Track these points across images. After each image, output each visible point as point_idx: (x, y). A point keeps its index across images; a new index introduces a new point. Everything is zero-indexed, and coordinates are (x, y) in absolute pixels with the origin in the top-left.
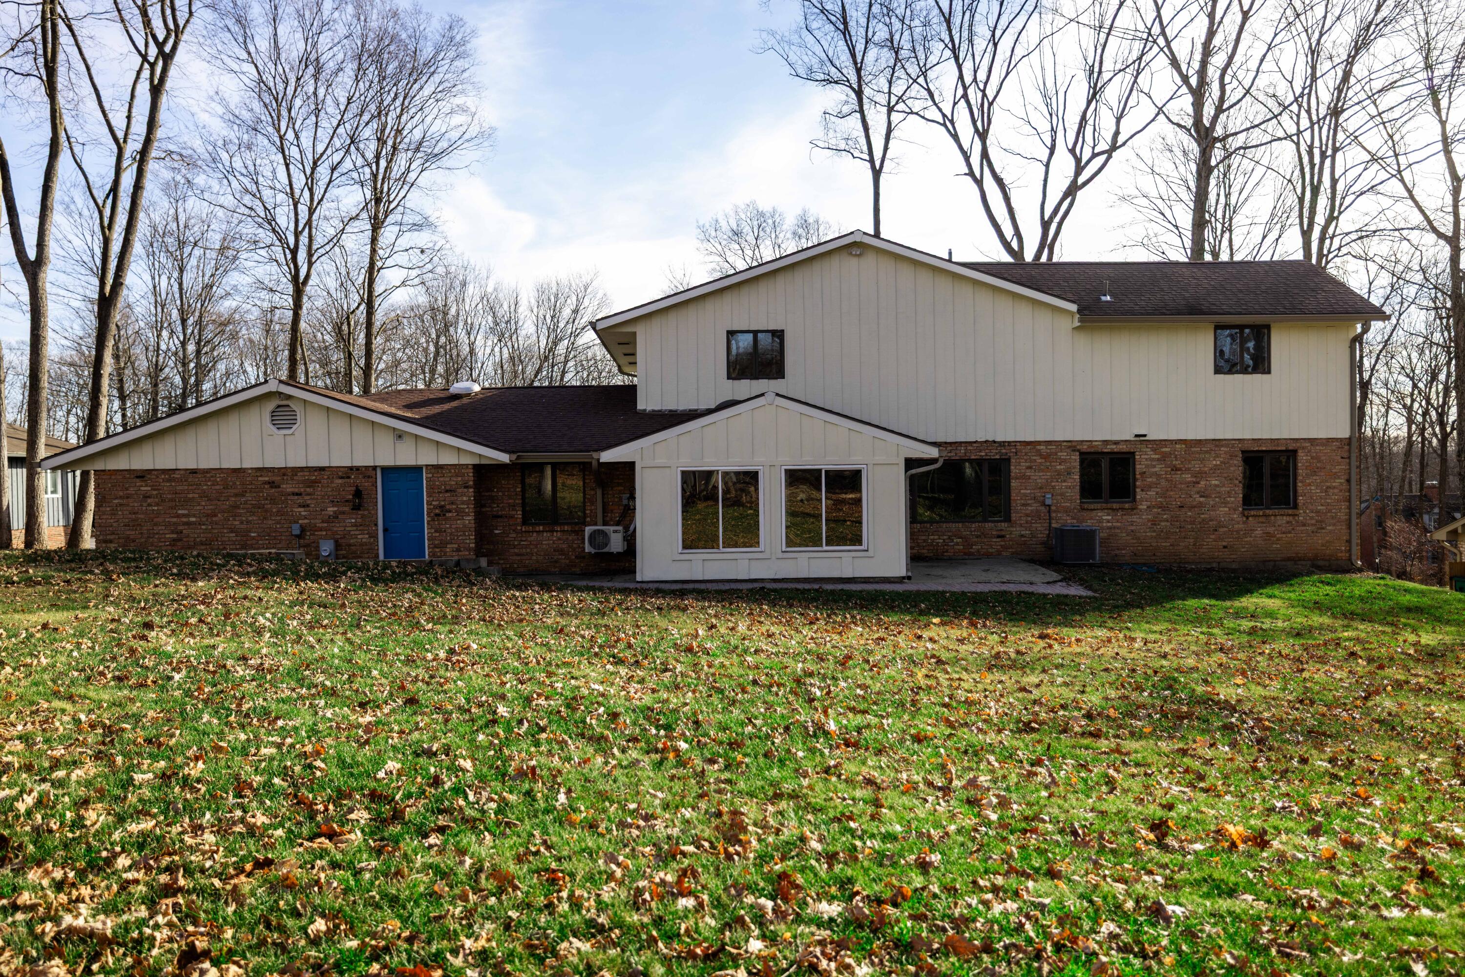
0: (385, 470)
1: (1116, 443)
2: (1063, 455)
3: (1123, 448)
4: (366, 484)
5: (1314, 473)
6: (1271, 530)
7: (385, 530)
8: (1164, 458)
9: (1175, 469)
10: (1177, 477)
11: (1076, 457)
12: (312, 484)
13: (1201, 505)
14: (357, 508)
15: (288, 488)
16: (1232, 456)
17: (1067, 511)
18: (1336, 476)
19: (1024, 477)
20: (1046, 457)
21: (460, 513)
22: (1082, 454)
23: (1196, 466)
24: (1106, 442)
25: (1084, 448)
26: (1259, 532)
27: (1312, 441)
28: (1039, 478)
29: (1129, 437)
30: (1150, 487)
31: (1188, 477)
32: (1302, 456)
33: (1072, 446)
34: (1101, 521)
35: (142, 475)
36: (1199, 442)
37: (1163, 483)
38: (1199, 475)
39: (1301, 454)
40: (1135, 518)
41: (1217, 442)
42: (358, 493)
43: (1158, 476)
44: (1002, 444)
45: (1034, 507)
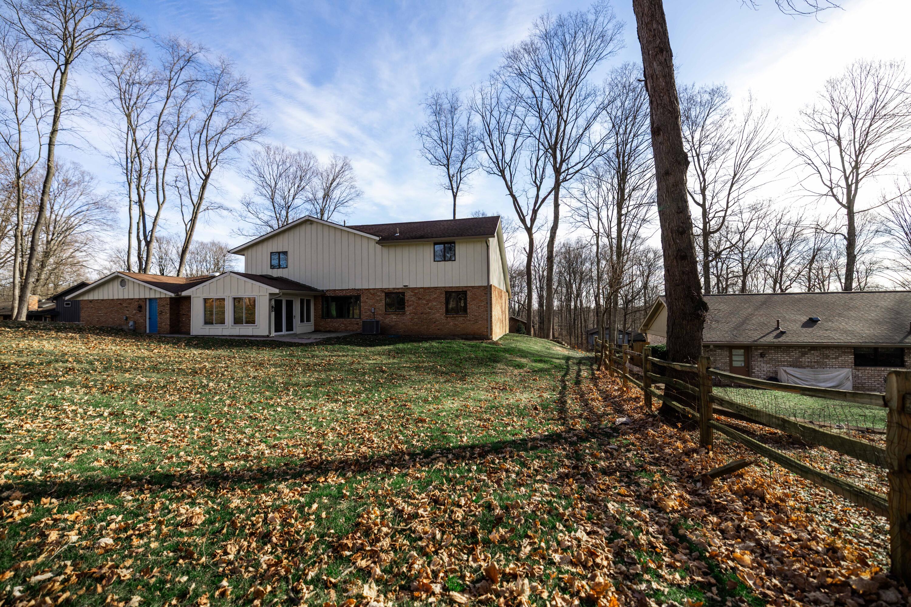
0: (150, 299)
1: (398, 289)
2: (379, 294)
3: (400, 290)
4: (143, 304)
5: (474, 300)
6: (456, 323)
7: (150, 318)
8: (416, 294)
9: (420, 299)
10: (420, 302)
11: (383, 294)
12: (130, 304)
13: (429, 313)
14: (140, 311)
15: (124, 305)
16: (441, 293)
17: (380, 315)
18: (482, 301)
19: (365, 302)
20: (373, 294)
21: (166, 313)
22: (386, 293)
23: (427, 297)
24: (394, 289)
25: (386, 291)
26: (451, 324)
27: (473, 287)
28: (370, 302)
29: (401, 286)
30: (410, 306)
31: (424, 302)
32: (469, 294)
33: (382, 290)
34: (392, 319)
35: (91, 301)
36: (429, 288)
37: (415, 304)
38: (429, 301)
39: (468, 292)
40: (404, 318)
41: (436, 288)
42: (140, 307)
43: (413, 301)
44: (358, 290)
45: (369, 313)
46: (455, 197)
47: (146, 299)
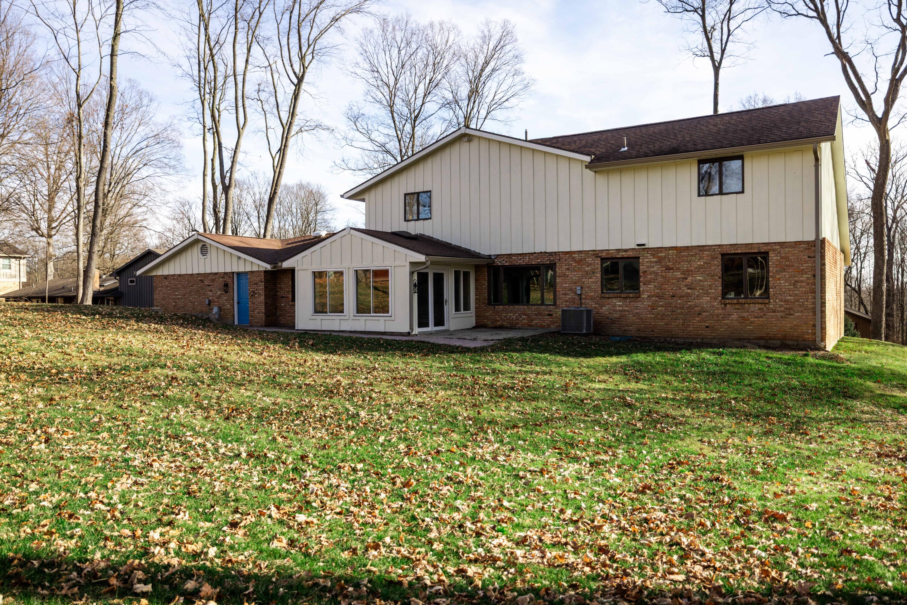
0: (239, 274)
1: (626, 251)
2: (589, 260)
3: (630, 254)
4: (229, 281)
5: (784, 270)
6: (745, 315)
7: (238, 303)
8: (660, 260)
9: (668, 269)
10: (670, 274)
11: (598, 261)
12: (213, 281)
13: (688, 295)
14: (226, 292)
15: (206, 283)
16: (713, 258)
17: (592, 298)
18: (802, 272)
19: (564, 275)
20: (579, 262)
21: (259, 294)
22: (603, 260)
23: (685, 266)
24: (618, 251)
25: (604, 255)
26: (735, 316)
27: (782, 244)
28: (574, 276)
29: (633, 246)
30: (650, 282)
31: (678, 274)
32: (773, 258)
33: (595, 254)
34: (615, 306)
35: (166, 277)
36: (687, 248)
37: (660, 279)
38: (687, 273)
39: (771, 255)
40: (639, 304)
41: (702, 248)
42: (226, 285)
43: (656, 274)
44: (551, 254)
45: (571, 295)
46: (717, 69)
47: (233, 273)
